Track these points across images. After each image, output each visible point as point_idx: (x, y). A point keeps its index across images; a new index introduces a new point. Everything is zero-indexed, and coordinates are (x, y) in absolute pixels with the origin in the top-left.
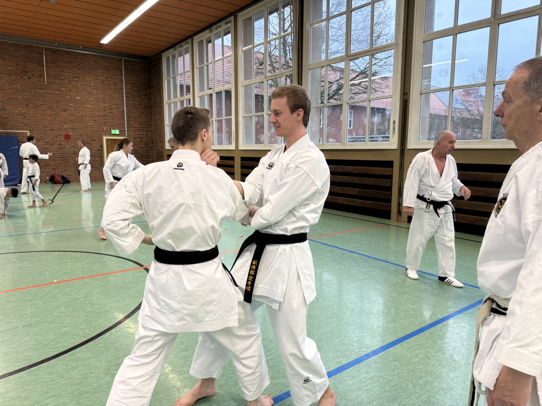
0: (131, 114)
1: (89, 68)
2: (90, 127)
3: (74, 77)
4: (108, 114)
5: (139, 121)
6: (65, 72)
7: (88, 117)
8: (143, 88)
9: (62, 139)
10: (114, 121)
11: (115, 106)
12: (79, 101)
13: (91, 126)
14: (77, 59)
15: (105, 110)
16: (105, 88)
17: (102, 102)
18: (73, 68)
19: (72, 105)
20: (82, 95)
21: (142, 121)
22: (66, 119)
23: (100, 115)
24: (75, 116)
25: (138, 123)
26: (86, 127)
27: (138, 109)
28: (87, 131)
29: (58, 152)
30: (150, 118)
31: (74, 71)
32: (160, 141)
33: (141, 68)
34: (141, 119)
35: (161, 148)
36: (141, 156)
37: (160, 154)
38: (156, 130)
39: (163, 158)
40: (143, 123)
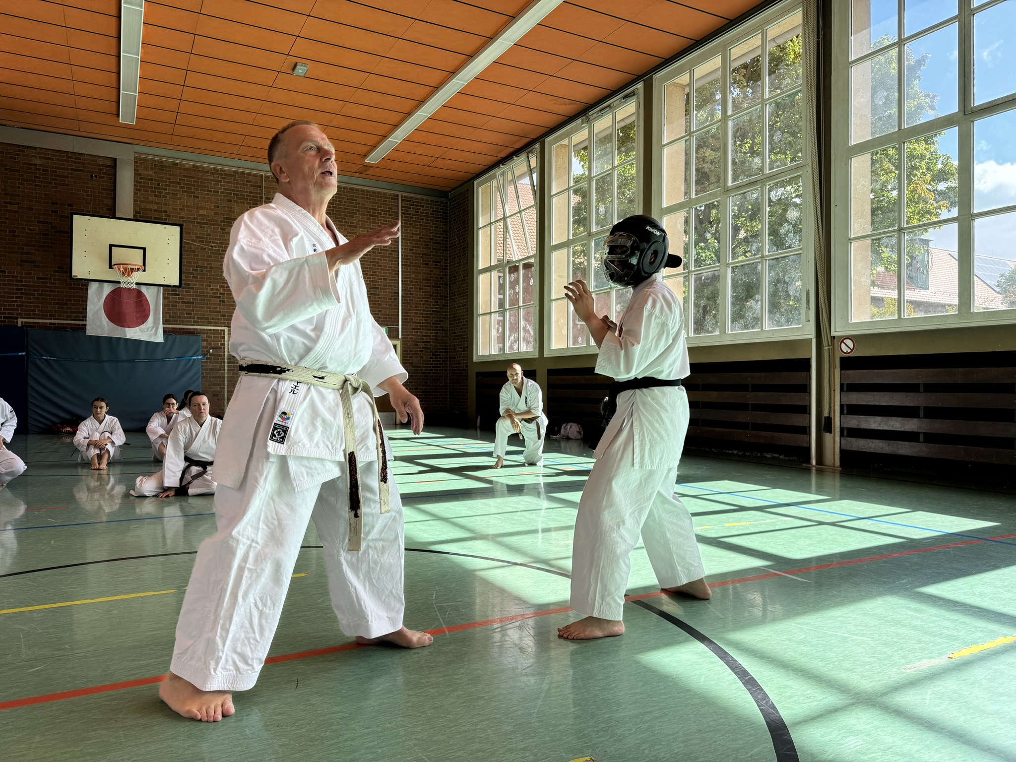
0: (410, 297)
1: (341, 211)
5: (423, 310)
8: (433, 249)
10: (379, 311)
21: (429, 311)
25: (422, 314)
27: (422, 289)
30: (443, 305)
32: (461, 348)
33: (430, 211)
34: (428, 308)
35: (464, 360)
36: (425, 376)
37: (461, 373)
38: (454, 326)
39: (467, 379)
40: (431, 314)
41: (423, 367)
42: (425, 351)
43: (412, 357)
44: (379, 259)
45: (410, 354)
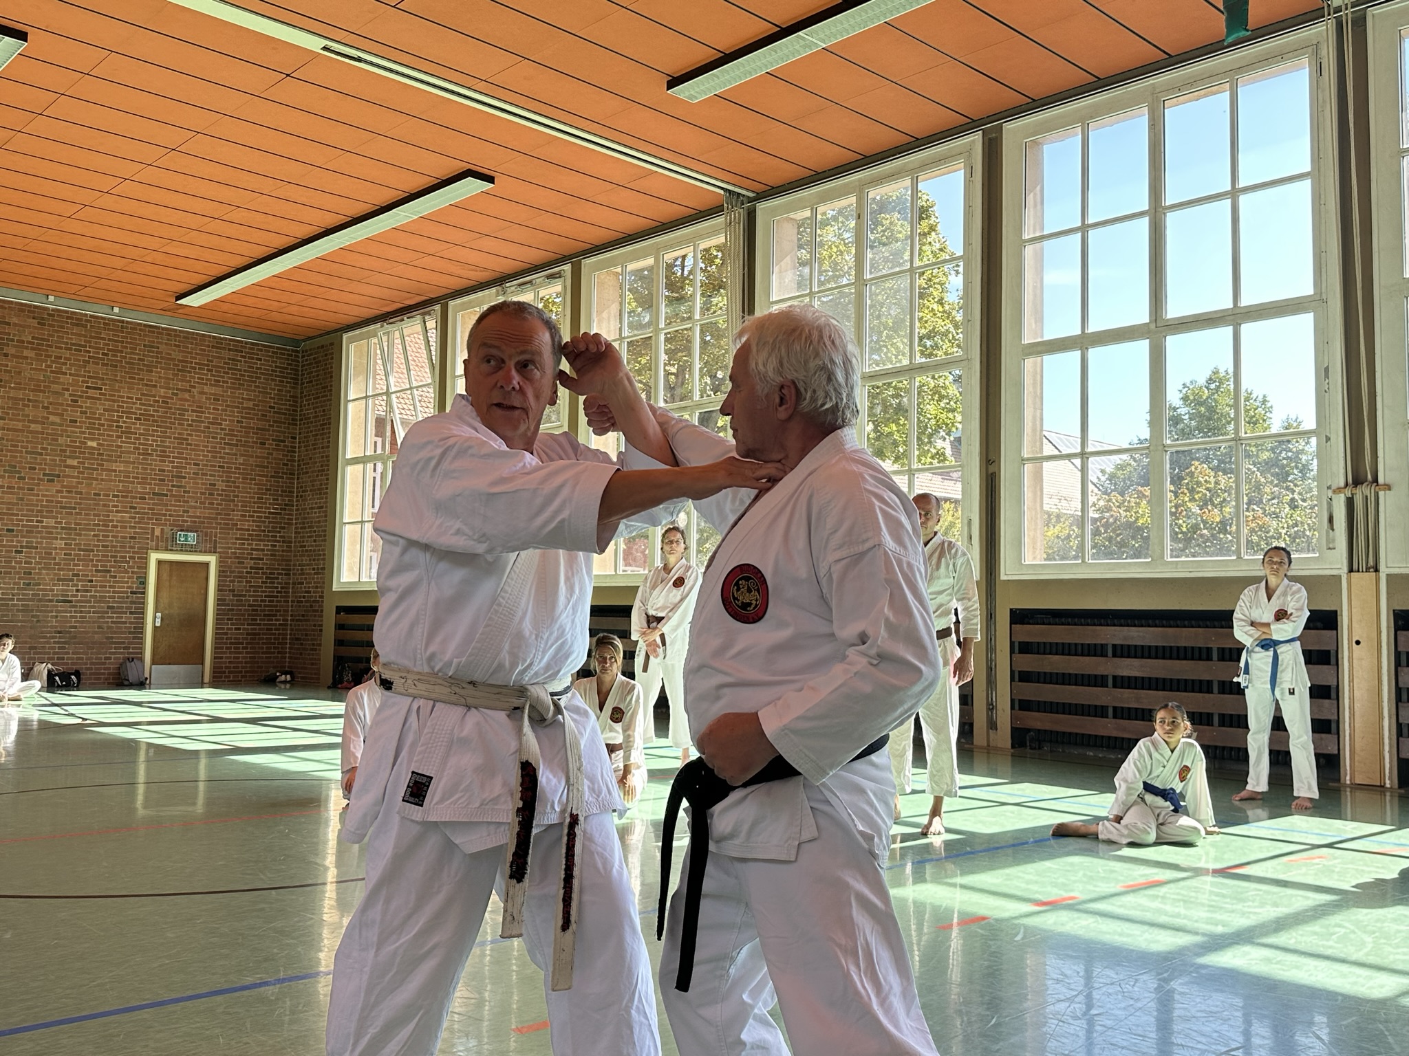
0: (234, 491)
1: (133, 364)
2: (116, 526)
3: (88, 387)
4: (172, 491)
5: (254, 512)
6: (66, 374)
7: (114, 496)
8: (274, 422)
9: (35, 558)
10: (184, 511)
11: (191, 469)
12: (94, 454)
13: (117, 521)
14: (103, 339)
15: (164, 480)
16: (171, 418)
17: (157, 456)
18: (89, 362)
19: (75, 463)
20: (104, 435)
21: (265, 513)
22: (52, 501)
23: (146, 493)
24: (77, 493)
25: (253, 516)
26: (103, 525)
27: (254, 479)
28: (108, 536)
29: (19, 594)
30: (286, 505)
31: (89, 372)
32: (314, 569)
33: (271, 366)
34: (262, 508)
35: (317, 587)
36: (253, 610)
37: (311, 606)
38: (303, 537)
39: (322, 616)
40: (266, 517)
41: (250, 596)
42: (255, 573)
43: (234, 581)
44: (188, 435)
45: (230, 577)
